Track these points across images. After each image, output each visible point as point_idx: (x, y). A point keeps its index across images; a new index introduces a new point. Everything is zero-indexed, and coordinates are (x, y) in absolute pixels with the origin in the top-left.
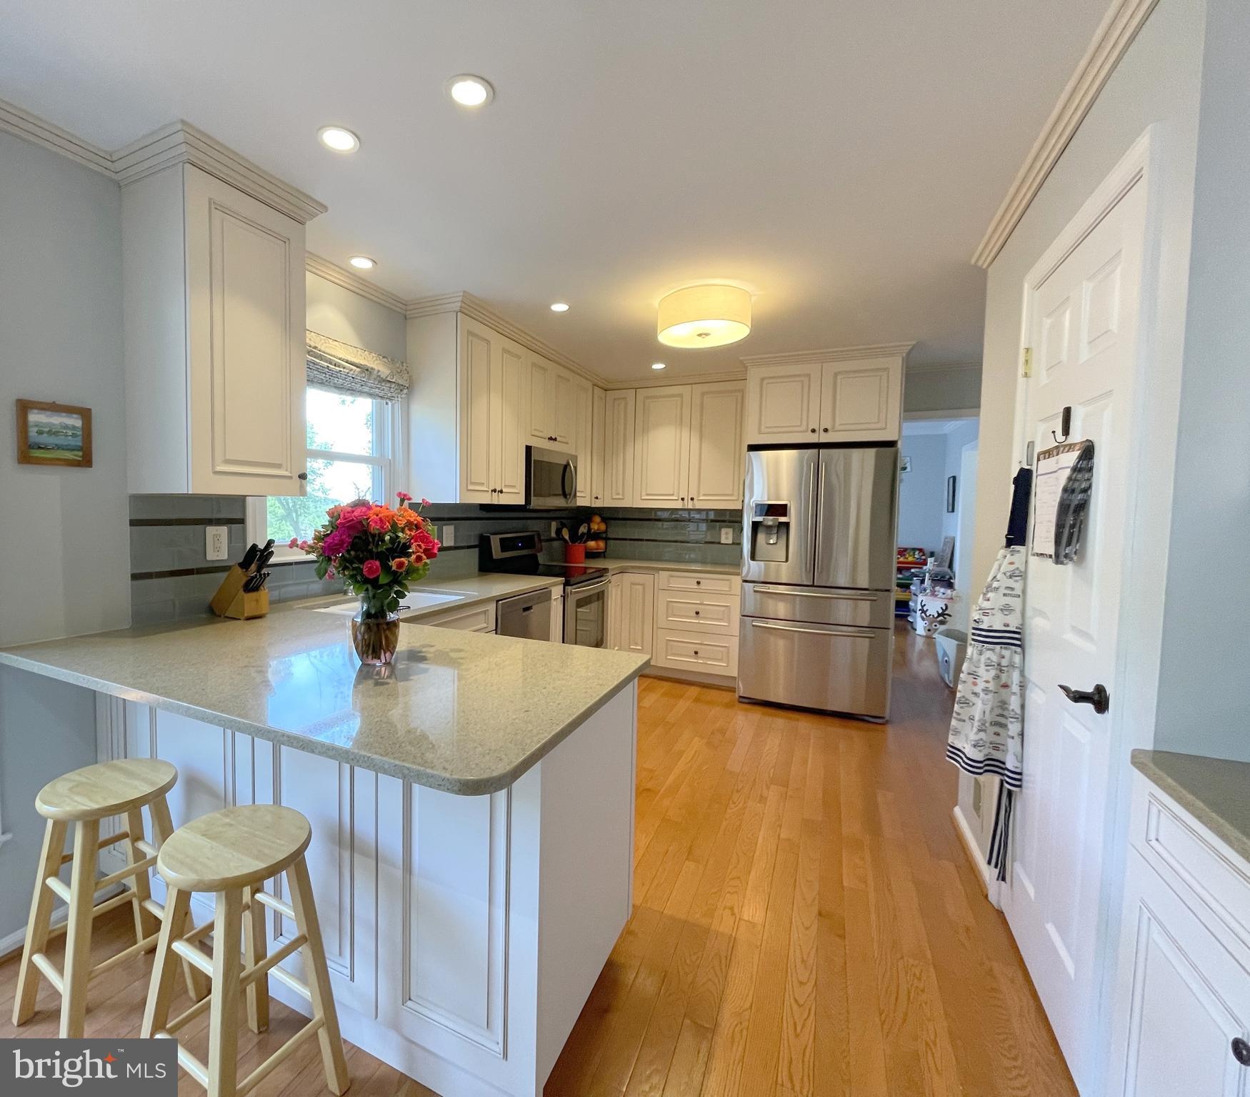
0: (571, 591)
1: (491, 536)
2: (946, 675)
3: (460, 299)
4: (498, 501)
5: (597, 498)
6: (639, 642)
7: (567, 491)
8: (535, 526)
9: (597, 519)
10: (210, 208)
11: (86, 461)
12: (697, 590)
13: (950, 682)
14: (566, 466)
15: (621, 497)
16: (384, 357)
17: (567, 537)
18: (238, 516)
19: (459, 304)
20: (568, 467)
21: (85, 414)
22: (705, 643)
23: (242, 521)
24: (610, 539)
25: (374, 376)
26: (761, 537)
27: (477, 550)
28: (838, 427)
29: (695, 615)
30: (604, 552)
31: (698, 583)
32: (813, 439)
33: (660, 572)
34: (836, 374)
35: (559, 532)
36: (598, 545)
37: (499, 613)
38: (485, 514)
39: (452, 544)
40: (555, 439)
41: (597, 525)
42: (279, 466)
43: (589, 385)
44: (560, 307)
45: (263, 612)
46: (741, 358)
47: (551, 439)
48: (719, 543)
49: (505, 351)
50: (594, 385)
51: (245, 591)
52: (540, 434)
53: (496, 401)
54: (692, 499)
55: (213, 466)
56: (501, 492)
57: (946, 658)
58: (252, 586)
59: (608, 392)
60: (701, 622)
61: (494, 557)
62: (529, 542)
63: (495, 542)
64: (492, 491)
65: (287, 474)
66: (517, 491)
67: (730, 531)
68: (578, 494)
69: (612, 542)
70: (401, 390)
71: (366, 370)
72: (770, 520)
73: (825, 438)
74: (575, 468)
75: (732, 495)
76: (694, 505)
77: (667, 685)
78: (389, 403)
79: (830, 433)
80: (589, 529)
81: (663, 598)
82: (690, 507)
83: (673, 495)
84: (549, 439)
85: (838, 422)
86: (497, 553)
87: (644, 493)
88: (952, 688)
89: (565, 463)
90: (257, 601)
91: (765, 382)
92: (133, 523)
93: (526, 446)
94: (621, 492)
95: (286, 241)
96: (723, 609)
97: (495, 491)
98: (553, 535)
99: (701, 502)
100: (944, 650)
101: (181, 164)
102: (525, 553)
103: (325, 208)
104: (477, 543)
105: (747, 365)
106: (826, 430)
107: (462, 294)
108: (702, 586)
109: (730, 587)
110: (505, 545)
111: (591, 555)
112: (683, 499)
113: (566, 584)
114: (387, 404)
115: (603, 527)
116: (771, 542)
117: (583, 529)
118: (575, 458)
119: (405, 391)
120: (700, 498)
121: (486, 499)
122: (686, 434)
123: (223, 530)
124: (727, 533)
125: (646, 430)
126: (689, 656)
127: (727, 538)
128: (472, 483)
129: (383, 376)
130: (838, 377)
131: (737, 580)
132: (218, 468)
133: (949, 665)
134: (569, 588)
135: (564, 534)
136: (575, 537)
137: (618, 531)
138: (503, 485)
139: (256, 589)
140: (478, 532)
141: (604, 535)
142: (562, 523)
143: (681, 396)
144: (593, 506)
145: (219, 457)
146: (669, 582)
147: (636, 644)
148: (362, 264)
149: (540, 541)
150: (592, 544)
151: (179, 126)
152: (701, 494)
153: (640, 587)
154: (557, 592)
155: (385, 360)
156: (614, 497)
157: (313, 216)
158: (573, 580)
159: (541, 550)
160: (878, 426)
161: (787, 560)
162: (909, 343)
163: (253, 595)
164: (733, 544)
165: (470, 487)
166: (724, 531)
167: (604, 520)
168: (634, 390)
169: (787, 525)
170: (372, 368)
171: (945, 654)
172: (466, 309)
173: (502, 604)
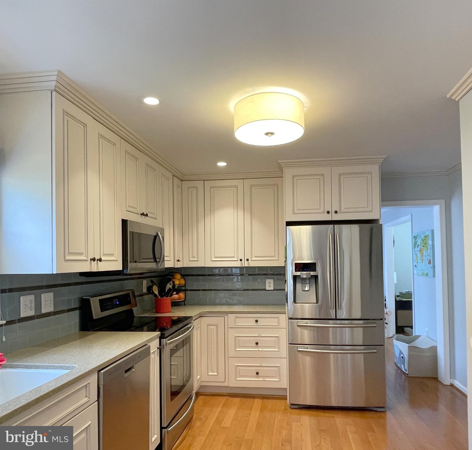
0: (166, 343)
1: (91, 298)
2: (403, 366)
3: (55, 78)
4: (98, 268)
5: (179, 261)
6: (215, 370)
7: (157, 256)
8: (130, 285)
9: (178, 276)
12: (255, 327)
13: (406, 370)
14: (156, 237)
15: (196, 259)
17: (156, 292)
19: (54, 83)
20: (157, 237)
22: (263, 365)
24: (187, 290)
26: (299, 286)
27: (77, 312)
28: (343, 210)
29: (255, 345)
30: (184, 301)
31: (257, 321)
32: (328, 218)
33: (229, 314)
34: (340, 175)
35: (149, 289)
36: (179, 296)
37: (102, 382)
38: (84, 279)
39: (51, 309)
40: (147, 215)
41: (178, 281)
43: (171, 176)
44: (151, 101)
46: (279, 161)
47: (143, 214)
48: (265, 290)
49: (101, 136)
50: (173, 176)
52: (135, 211)
53: (93, 179)
54: (247, 260)
56: (100, 260)
57: (402, 355)
59: (183, 182)
60: (260, 350)
61: (94, 318)
62: (125, 299)
63: (95, 304)
64: (91, 260)
66: (115, 259)
67: (272, 281)
68: (166, 259)
69: (188, 293)
72: (304, 274)
73: (336, 217)
74: (163, 238)
75: (274, 257)
76: (248, 264)
77: (237, 400)
79: (338, 214)
80: (174, 286)
81: (232, 334)
82: (246, 265)
83: (234, 257)
84: (141, 214)
85: (343, 208)
86: (97, 313)
87: (213, 256)
88: (407, 374)
89: (155, 235)
91: (295, 179)
93: (122, 219)
94: (196, 257)
96: (274, 339)
97: (94, 260)
98: (145, 290)
99: (254, 262)
100: (400, 350)
102: (122, 310)
104: (77, 306)
105: (283, 166)
106: (336, 212)
107: (56, 73)
108: (259, 323)
109: (279, 323)
110: (104, 305)
111: (175, 304)
112: (241, 260)
113: (162, 337)
115: (183, 282)
116: (307, 289)
117: (169, 286)
118: (162, 230)
120: (253, 259)
121: (86, 268)
122: (241, 213)
124: (270, 283)
125: (212, 210)
126: (253, 377)
127: (270, 286)
128: (70, 254)
130: (341, 177)
131: (283, 318)
133: (404, 359)
134: (164, 341)
135: (154, 290)
136: (163, 293)
137: (193, 284)
138: (102, 254)
140: (78, 296)
141: (184, 288)
142: (152, 281)
143: (236, 187)
144: (176, 267)
146: (235, 322)
147: (213, 371)
149: (134, 296)
150: (175, 296)
152: (253, 256)
153: (214, 327)
154: (154, 346)
156: (191, 260)
158: (167, 333)
159: (136, 306)
160: (368, 209)
161: (317, 302)
162: (383, 156)
164: (274, 290)
165: (68, 258)
166: (268, 281)
167: (183, 276)
168: (203, 181)
169: (316, 277)
171: (401, 353)
172: (59, 88)
173: (104, 373)
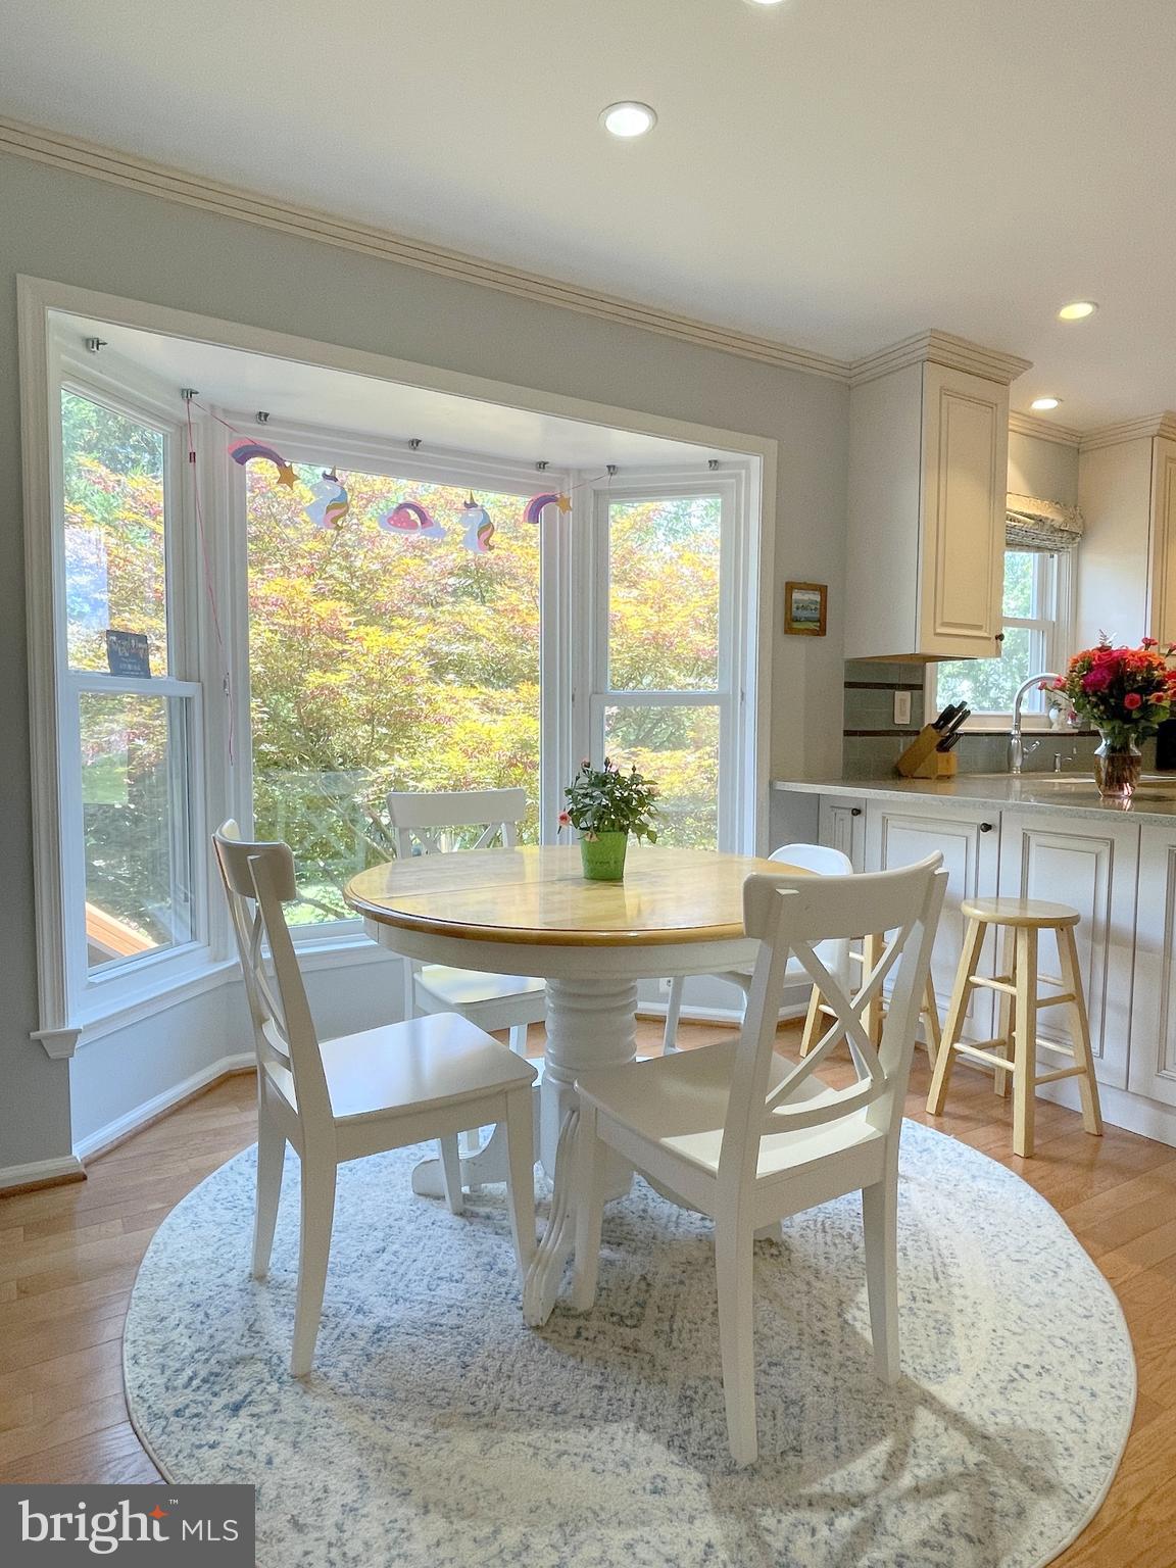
3: (1159, 421)
10: (941, 396)
11: (821, 631)
16: (1057, 503)
18: (918, 682)
19: (1157, 427)
21: (822, 590)
23: (921, 687)
25: (1046, 527)
42: (979, 627)
45: (952, 773)
51: (938, 750)
55: (935, 630)
58: (944, 746)
65: (986, 635)
70: (1074, 539)
71: (1040, 520)
78: (1056, 556)
90: (948, 761)
92: (848, 685)
95: (992, 406)
101: (920, 364)
103: (1030, 364)
107: (1161, 415)
114: (1052, 557)
119: (1078, 540)
123: (907, 695)
129: (1057, 525)
132: (939, 631)
139: (946, 750)
145: (938, 622)
148: (1044, 404)
151: (928, 334)
155: (1058, 506)
157: (1016, 375)
163: (944, 755)
170: (1047, 518)
172: (1166, 431)
